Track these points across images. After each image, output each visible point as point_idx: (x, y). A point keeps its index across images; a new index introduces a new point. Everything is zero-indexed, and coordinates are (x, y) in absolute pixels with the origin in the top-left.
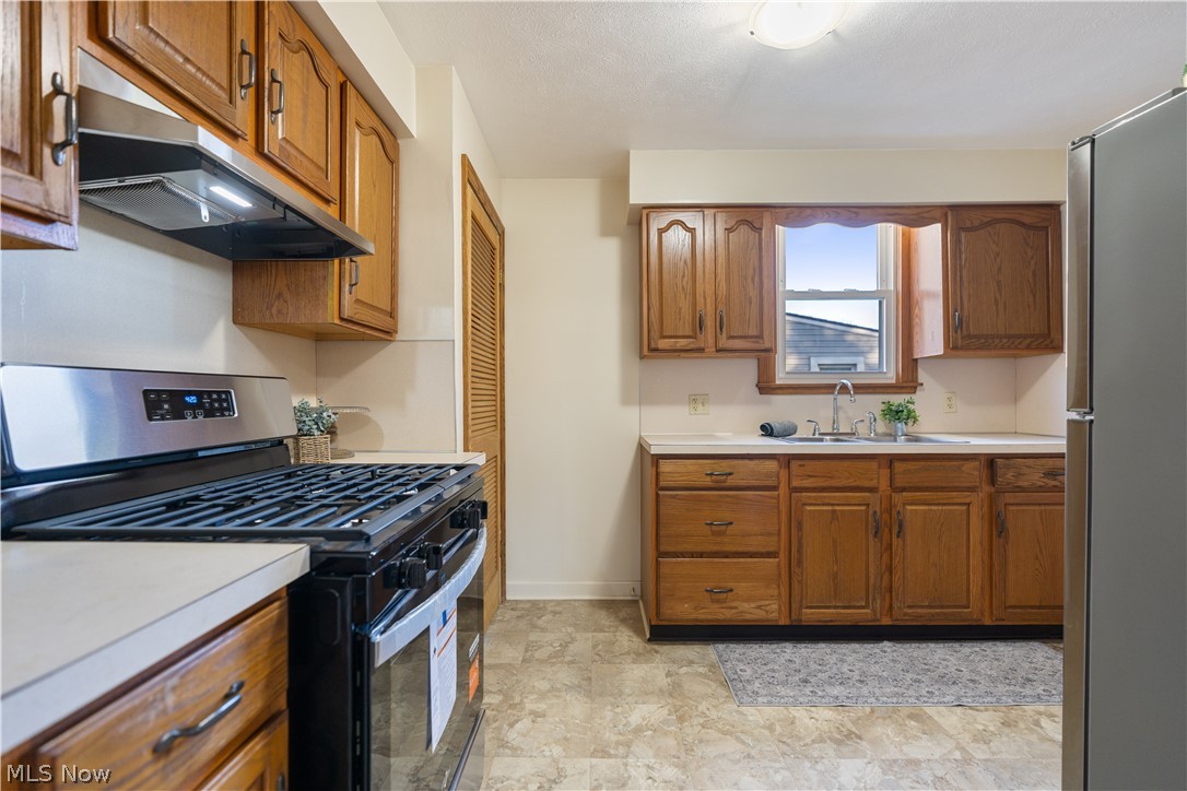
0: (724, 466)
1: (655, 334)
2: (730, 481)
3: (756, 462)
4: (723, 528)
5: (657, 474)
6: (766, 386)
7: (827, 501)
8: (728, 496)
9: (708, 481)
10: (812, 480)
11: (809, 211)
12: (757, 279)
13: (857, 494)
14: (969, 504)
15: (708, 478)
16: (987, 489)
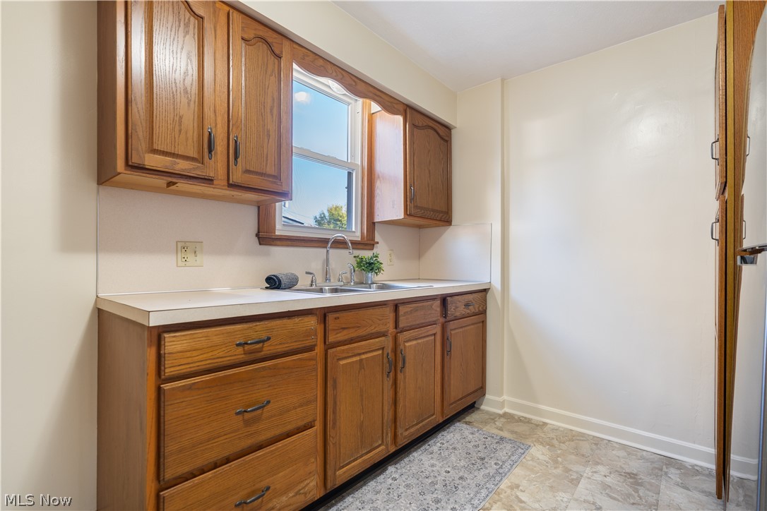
0: (259, 330)
1: (140, 142)
2: (268, 349)
3: (297, 320)
4: (259, 412)
5: (160, 358)
6: (266, 237)
7: (356, 352)
8: (263, 368)
9: (239, 354)
10: (345, 332)
11: (321, 62)
12: (275, 111)
13: (377, 340)
14: (435, 334)
15: (240, 350)
16: (442, 320)
